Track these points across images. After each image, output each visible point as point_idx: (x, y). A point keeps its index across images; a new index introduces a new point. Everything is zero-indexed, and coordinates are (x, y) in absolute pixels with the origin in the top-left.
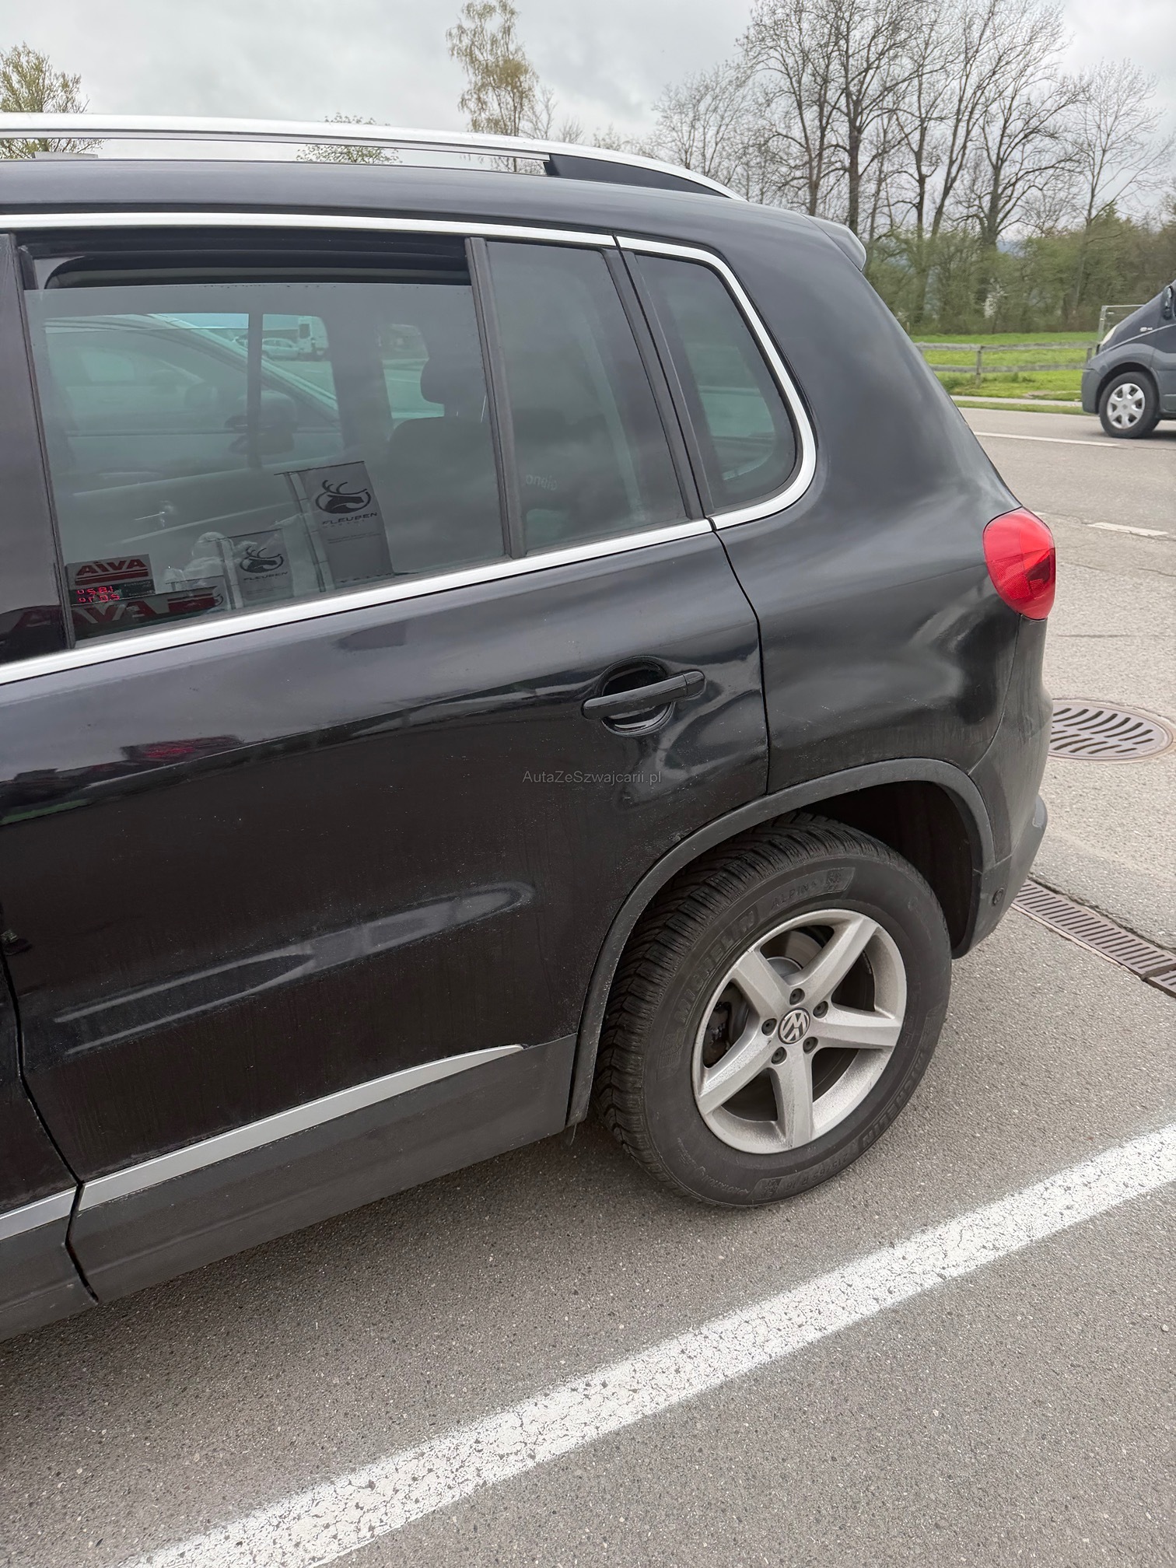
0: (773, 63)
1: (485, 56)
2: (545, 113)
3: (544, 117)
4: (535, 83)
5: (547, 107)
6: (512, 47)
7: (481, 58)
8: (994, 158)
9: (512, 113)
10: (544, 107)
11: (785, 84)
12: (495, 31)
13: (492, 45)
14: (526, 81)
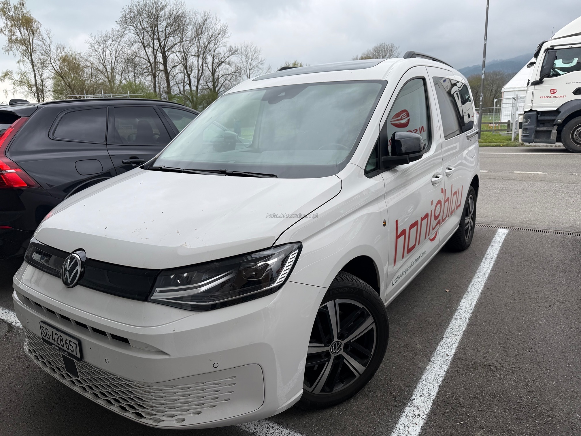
0: (132, 31)
1: (12, 13)
2: (48, 38)
3: (48, 40)
4: (40, 26)
5: (49, 37)
6: (25, 11)
7: (9, 14)
8: (211, 70)
9: (28, 38)
10: (47, 36)
11: (137, 39)
12: (16, 4)
13: (15, 9)
14: (34, 26)
